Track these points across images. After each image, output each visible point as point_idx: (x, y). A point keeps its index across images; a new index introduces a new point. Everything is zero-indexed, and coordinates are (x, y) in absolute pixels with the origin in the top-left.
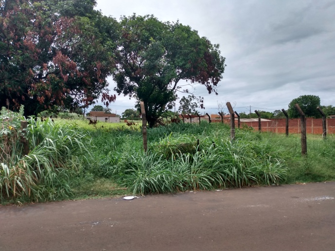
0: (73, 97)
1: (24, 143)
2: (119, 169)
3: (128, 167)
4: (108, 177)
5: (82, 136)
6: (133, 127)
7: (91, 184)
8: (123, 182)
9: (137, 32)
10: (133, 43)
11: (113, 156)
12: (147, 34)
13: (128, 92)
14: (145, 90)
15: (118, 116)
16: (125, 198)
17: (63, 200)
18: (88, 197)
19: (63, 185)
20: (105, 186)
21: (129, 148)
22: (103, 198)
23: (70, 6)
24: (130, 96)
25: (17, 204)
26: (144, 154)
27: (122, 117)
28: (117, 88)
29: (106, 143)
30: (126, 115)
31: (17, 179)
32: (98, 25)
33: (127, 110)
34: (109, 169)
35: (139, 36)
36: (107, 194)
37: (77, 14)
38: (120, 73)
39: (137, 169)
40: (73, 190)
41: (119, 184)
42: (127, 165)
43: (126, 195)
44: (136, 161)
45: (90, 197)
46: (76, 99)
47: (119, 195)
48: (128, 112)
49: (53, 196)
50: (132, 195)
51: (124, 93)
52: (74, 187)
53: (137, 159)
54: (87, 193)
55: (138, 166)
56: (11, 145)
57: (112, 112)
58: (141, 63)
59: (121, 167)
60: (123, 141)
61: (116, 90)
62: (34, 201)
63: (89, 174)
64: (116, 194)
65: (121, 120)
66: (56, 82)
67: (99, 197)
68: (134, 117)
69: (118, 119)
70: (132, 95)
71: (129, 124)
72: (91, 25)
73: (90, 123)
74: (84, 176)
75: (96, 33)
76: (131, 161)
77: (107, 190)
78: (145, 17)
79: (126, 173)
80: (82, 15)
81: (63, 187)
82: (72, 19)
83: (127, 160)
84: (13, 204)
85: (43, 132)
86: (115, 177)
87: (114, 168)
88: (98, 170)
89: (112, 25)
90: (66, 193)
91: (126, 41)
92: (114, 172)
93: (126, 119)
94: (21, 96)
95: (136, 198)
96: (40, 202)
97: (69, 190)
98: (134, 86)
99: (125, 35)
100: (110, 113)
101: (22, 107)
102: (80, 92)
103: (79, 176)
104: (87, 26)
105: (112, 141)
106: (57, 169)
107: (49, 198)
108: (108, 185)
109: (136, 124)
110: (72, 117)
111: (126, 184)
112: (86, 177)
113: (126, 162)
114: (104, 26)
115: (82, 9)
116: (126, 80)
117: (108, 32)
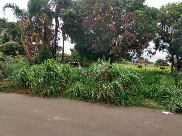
0: (130, 53)
1: (110, 76)
2: (159, 95)
3: (164, 95)
4: (151, 98)
5: (138, 74)
6: (164, 70)
7: (143, 101)
8: (161, 103)
9: (170, 13)
10: (168, 20)
11: (154, 87)
12: (178, 13)
13: (162, 49)
14: (174, 48)
15: (153, 63)
16: (163, 112)
17: (128, 106)
18: (141, 108)
19: (128, 99)
20: (150, 103)
21: (165, 83)
22: (150, 110)
23: (132, 6)
24: (163, 52)
25: (107, 104)
26: (175, 88)
27: (155, 64)
28: (155, 47)
29: (149, 79)
30: (158, 63)
31: (108, 92)
32: (147, 13)
33: (158, 60)
34: (152, 94)
35: (172, 15)
36: (152, 108)
37: (135, 9)
38: (158, 38)
39: (170, 96)
40: (133, 102)
41: (158, 103)
42: (163, 93)
43: (163, 111)
44: (170, 92)
45: (142, 108)
46: (131, 54)
47: (159, 109)
48: (159, 61)
49: (123, 103)
50: (167, 111)
51: (159, 50)
52: (134, 101)
53: (171, 90)
54: (140, 105)
55: (171, 95)
56: (105, 76)
57: (149, 61)
58: (172, 31)
59: (160, 94)
60: (160, 79)
61: (154, 48)
62: (114, 104)
63: (141, 95)
64: (157, 109)
65: (155, 66)
66: (123, 46)
67: (147, 109)
68: (163, 64)
69: (153, 65)
70: (164, 51)
71: (161, 69)
72: (143, 14)
73: (138, 67)
74: (138, 96)
75: (146, 17)
76: (167, 91)
77: (151, 105)
78: (176, 3)
79: (163, 98)
80: (138, 9)
81: (128, 100)
82: (133, 12)
83: (164, 90)
84: (106, 104)
85: (118, 71)
86: (156, 99)
87: (156, 94)
88: (146, 94)
89: (155, 11)
90: (130, 103)
91: (163, 19)
92: (155, 96)
93: (158, 65)
94: (107, 53)
95: (170, 114)
96: (117, 105)
97: (131, 102)
98: (166, 45)
99: (163, 16)
100: (148, 61)
101: (110, 59)
102: (134, 50)
103: (136, 96)
104: (140, 15)
105: (153, 78)
106: (125, 90)
107: (121, 104)
108: (152, 103)
109: (166, 68)
110: (127, 63)
111: (163, 104)
112: (140, 96)
113: (163, 91)
114: (150, 13)
115: (138, 6)
116: (161, 42)
117: (152, 16)
